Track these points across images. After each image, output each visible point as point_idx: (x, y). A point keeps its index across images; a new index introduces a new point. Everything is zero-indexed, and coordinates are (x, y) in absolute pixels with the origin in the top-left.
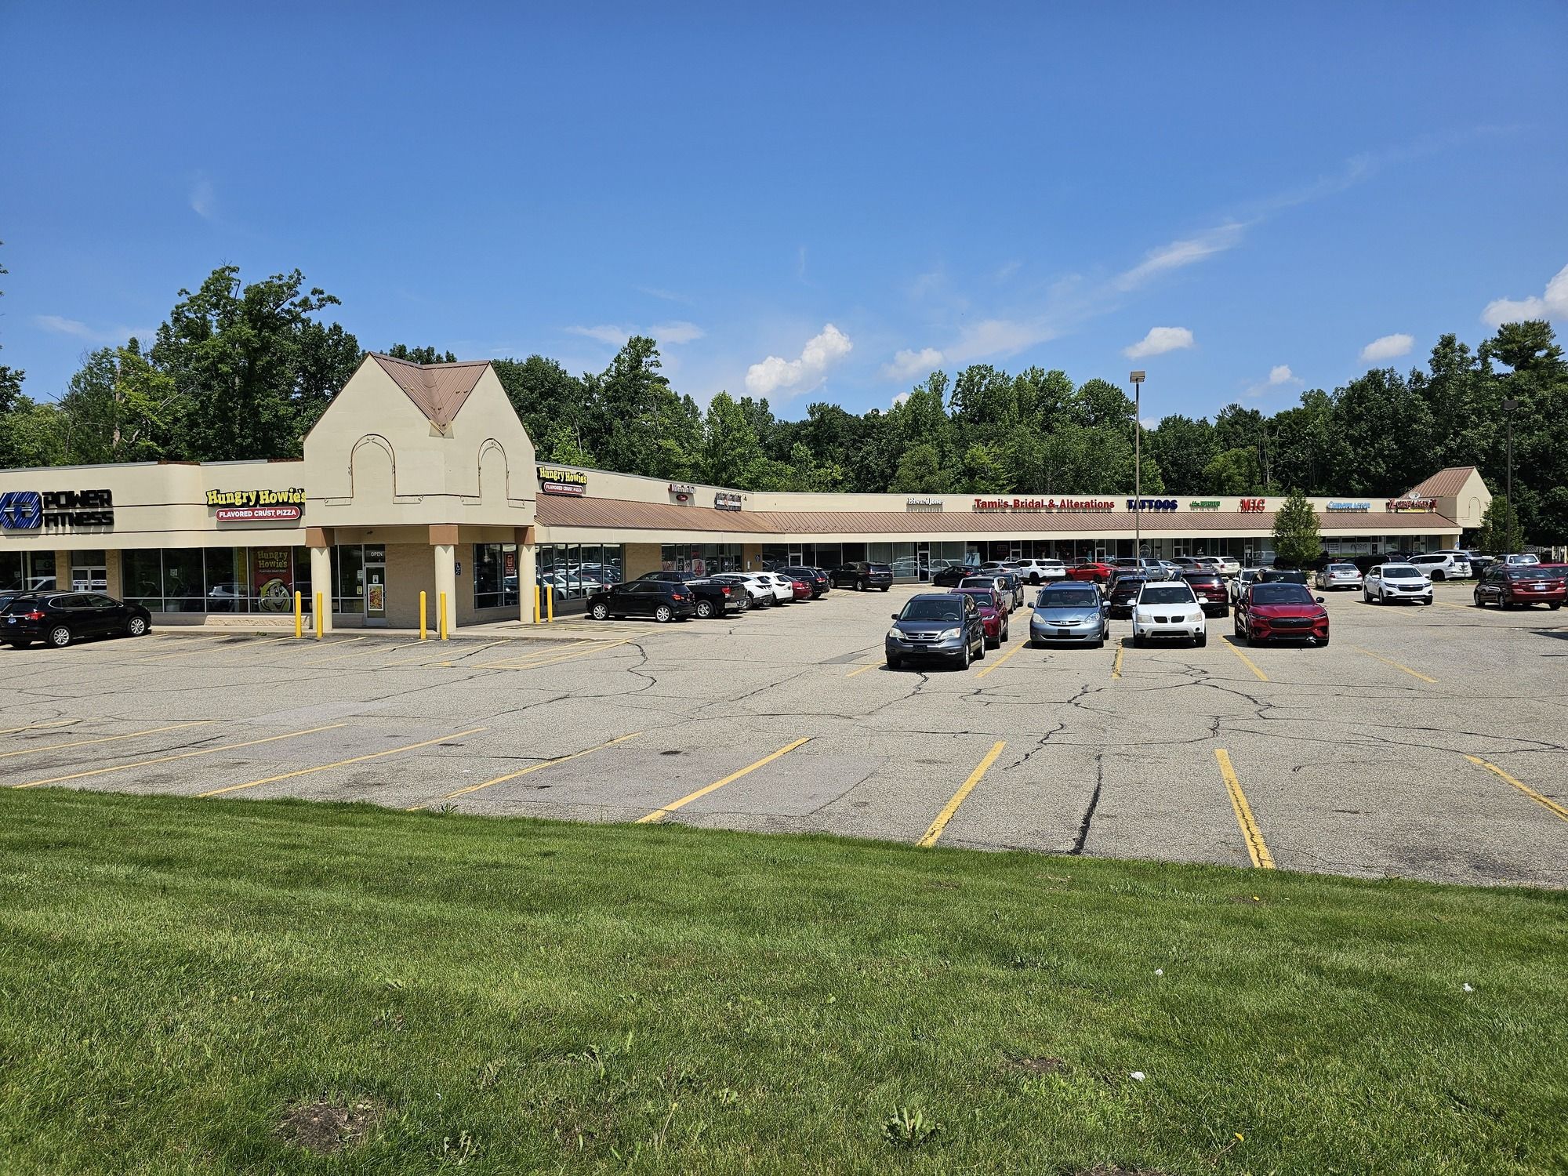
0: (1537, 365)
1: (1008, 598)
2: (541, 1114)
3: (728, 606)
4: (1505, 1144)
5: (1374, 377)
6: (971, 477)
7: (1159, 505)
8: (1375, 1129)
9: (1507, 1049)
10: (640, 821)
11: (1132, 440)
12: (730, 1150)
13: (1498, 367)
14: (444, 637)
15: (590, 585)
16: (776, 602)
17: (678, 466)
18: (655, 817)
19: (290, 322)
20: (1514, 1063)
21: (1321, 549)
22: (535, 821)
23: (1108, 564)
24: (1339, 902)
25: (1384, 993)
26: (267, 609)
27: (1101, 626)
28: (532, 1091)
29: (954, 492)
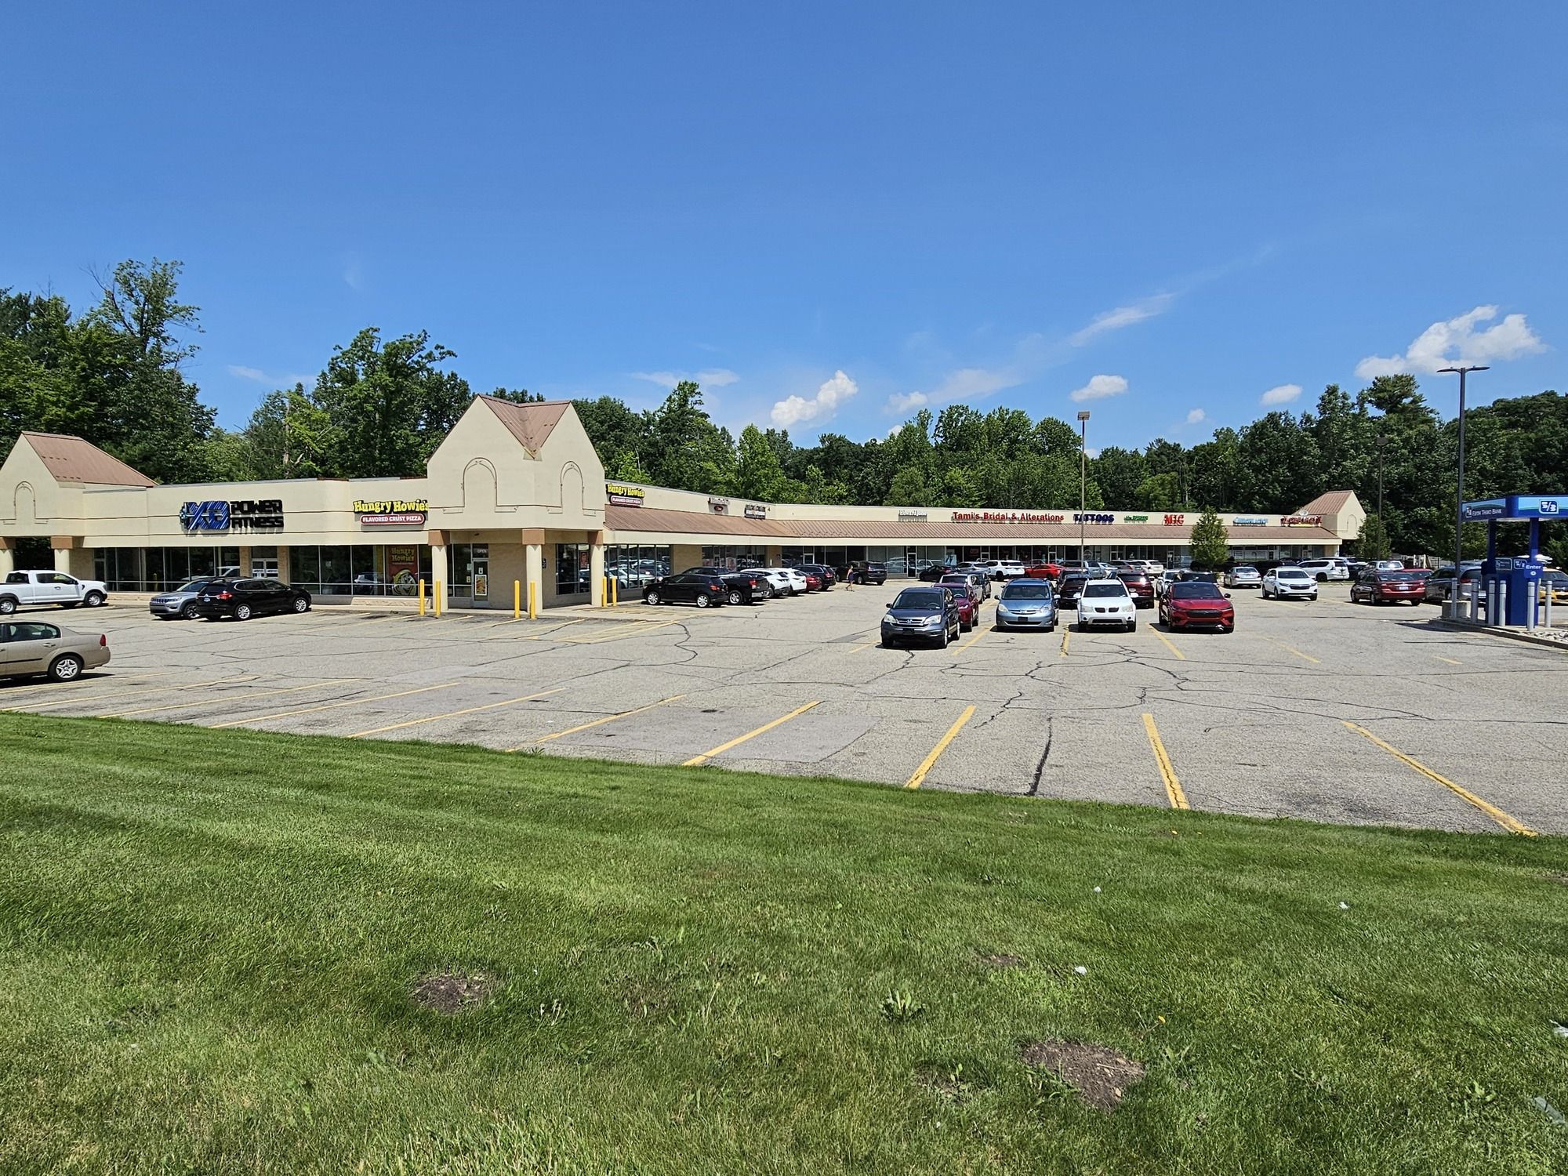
0: (1404, 409)
1: (979, 591)
2: (615, 988)
3: (754, 595)
4: (1374, 1030)
5: (1272, 418)
6: (950, 495)
7: (1100, 518)
8: (1269, 1016)
9: (1375, 954)
10: (686, 764)
11: (1078, 466)
12: (761, 1021)
13: (1372, 411)
14: (533, 617)
15: (646, 577)
16: (794, 593)
17: (716, 483)
18: (697, 761)
19: (418, 370)
20: (1381, 966)
21: (1228, 555)
22: (604, 762)
23: (1058, 565)
24: (1240, 836)
25: (1278, 910)
26: (398, 593)
27: (1053, 615)
28: (607, 970)
29: (936, 506)
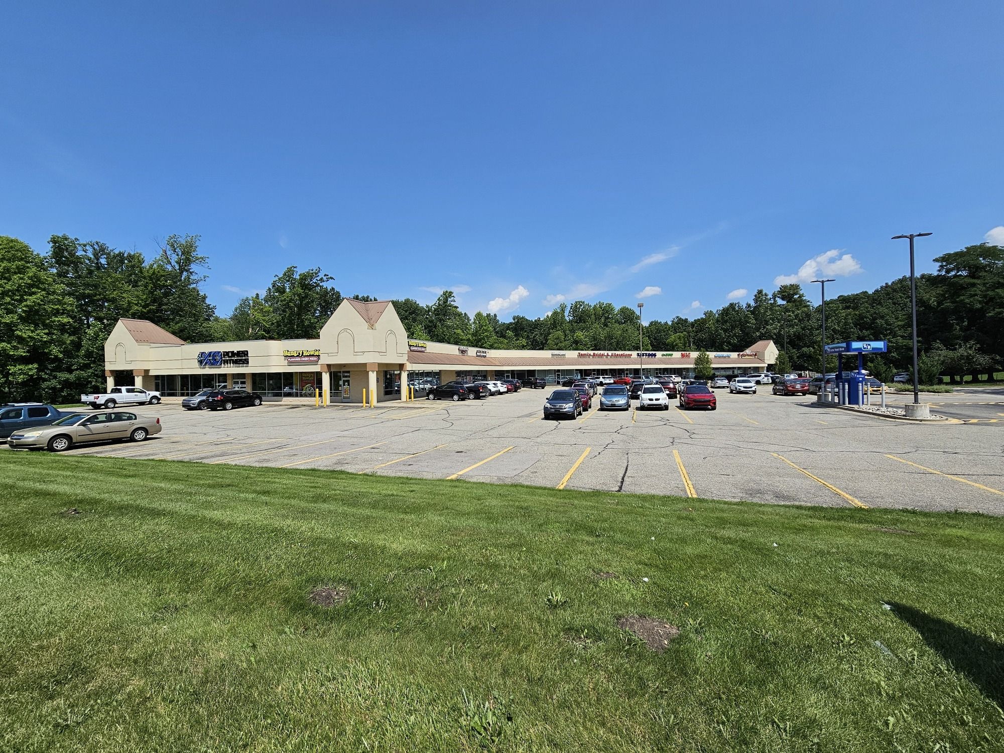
0: (795, 301)
1: (591, 391)
2: (411, 593)
3: (481, 394)
4: (793, 608)
5: (732, 306)
6: (577, 344)
7: (649, 355)
8: (741, 601)
9: (792, 569)
10: (448, 478)
11: (638, 330)
12: (485, 608)
13: (780, 302)
14: (372, 407)
15: (428, 386)
16: (500, 393)
17: (462, 340)
18: (453, 477)
19: (316, 287)
20: (795, 575)
21: (712, 372)
22: (407, 478)
23: (630, 378)
24: (722, 511)
25: (743, 548)
26: (306, 396)
27: (628, 402)
28: (407, 584)
29: (570, 350)
